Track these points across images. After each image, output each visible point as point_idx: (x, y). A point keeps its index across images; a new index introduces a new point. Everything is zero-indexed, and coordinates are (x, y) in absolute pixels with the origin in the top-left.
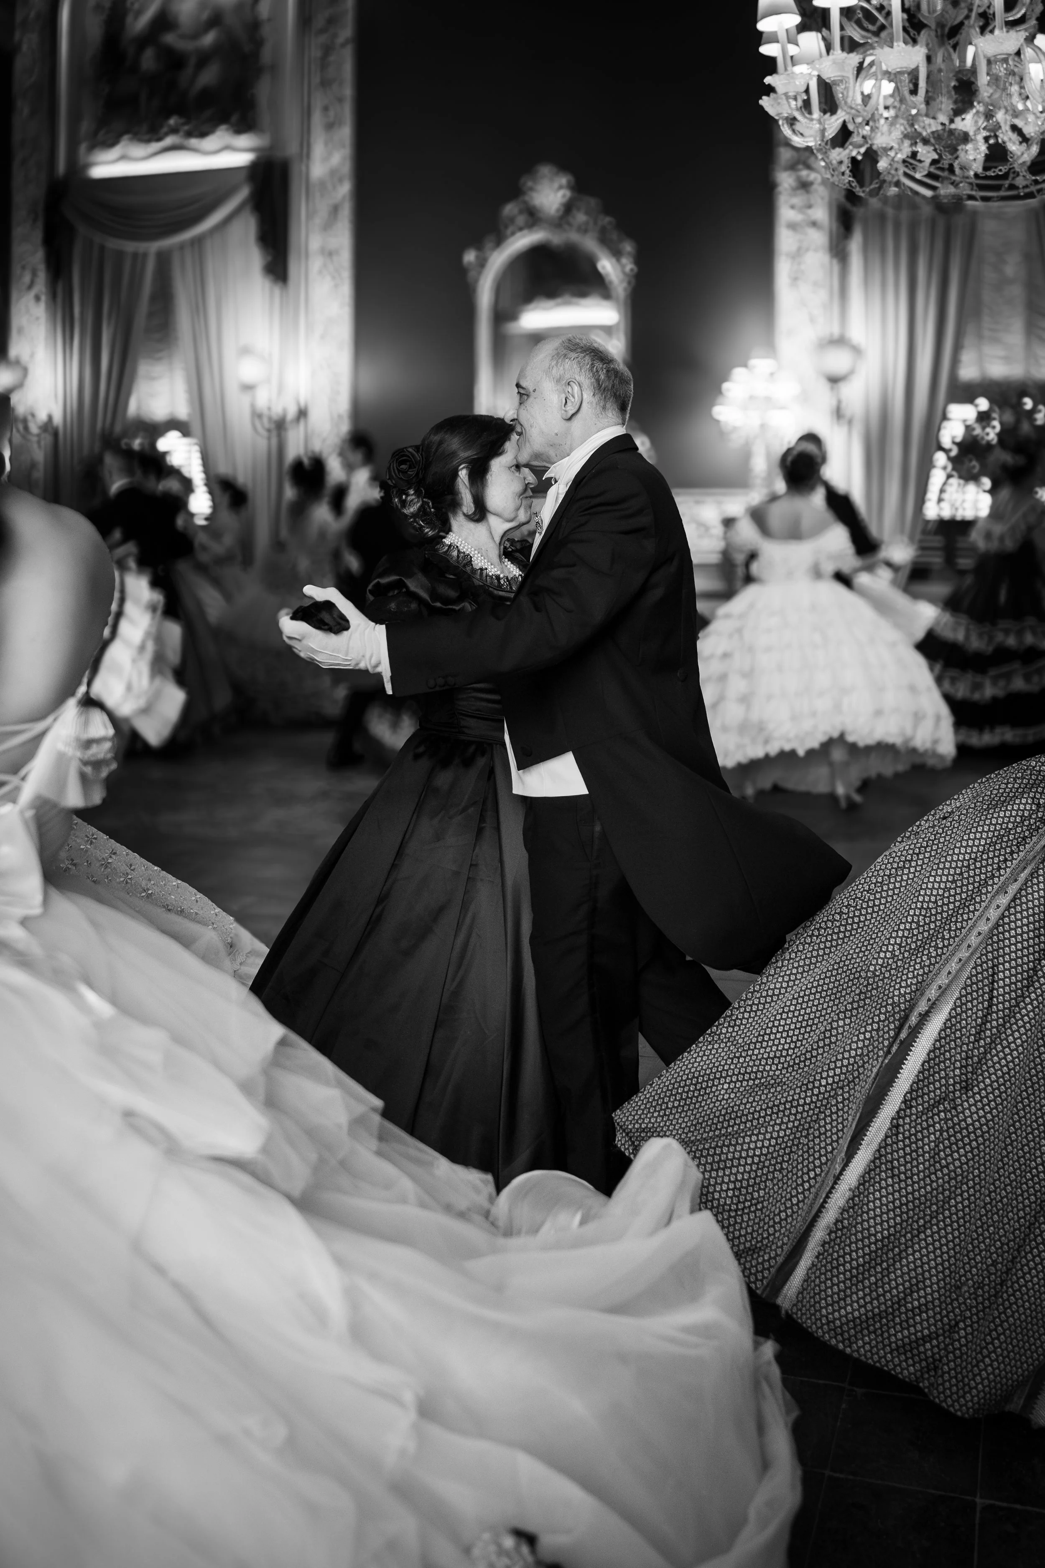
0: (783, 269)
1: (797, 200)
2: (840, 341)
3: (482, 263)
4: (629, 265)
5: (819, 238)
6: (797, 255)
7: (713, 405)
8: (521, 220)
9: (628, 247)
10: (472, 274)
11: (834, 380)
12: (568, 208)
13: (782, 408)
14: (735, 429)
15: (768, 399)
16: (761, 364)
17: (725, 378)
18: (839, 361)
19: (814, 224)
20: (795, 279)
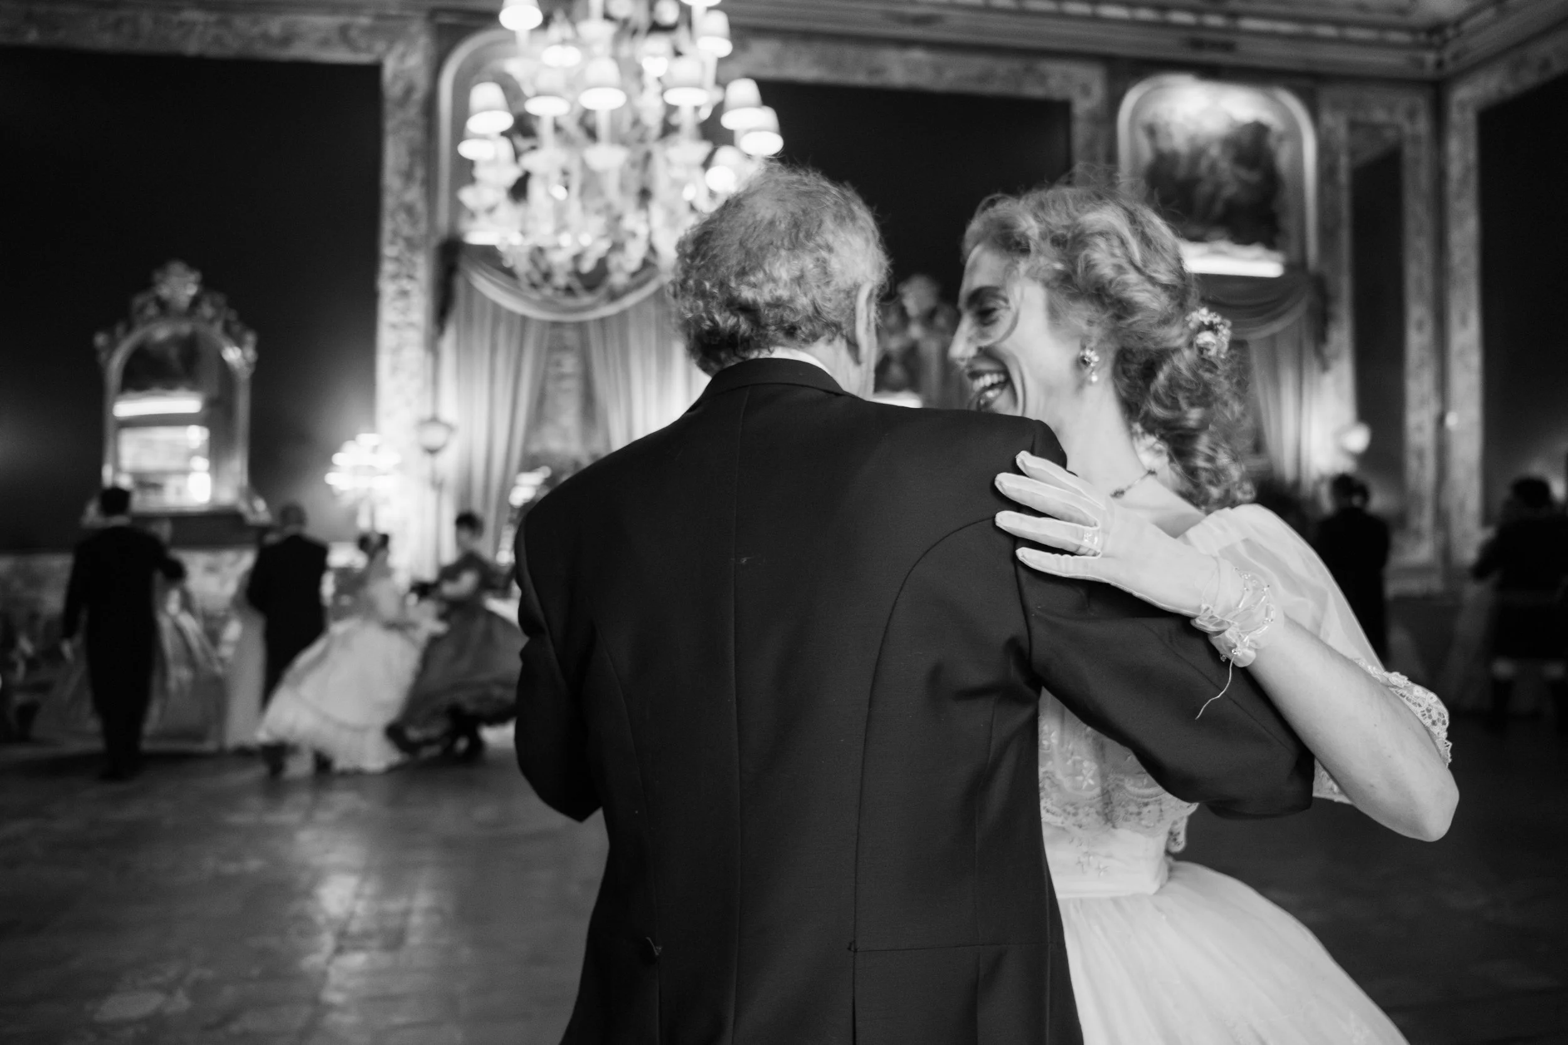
0: (384, 362)
1: (400, 304)
2: (434, 420)
3: (113, 345)
4: (250, 353)
5: (415, 337)
6: (397, 350)
7: (326, 472)
8: (152, 310)
9: (250, 338)
10: (103, 356)
11: (432, 451)
12: (195, 302)
13: (385, 474)
14: (343, 493)
15: (371, 467)
16: (365, 439)
17: (336, 449)
18: (435, 436)
19: (411, 325)
20: (395, 369)
